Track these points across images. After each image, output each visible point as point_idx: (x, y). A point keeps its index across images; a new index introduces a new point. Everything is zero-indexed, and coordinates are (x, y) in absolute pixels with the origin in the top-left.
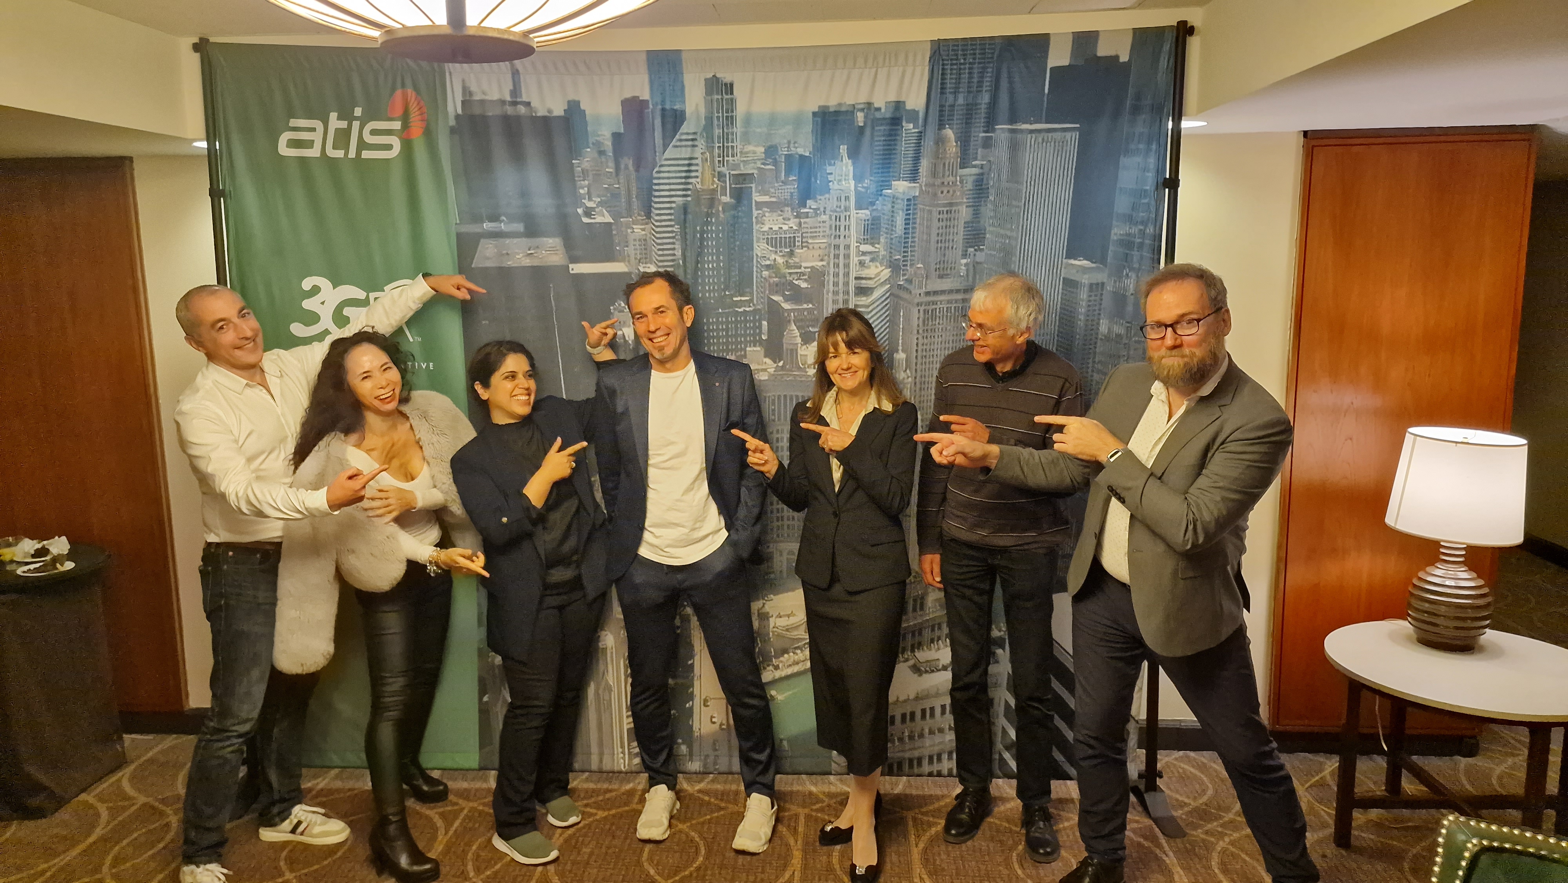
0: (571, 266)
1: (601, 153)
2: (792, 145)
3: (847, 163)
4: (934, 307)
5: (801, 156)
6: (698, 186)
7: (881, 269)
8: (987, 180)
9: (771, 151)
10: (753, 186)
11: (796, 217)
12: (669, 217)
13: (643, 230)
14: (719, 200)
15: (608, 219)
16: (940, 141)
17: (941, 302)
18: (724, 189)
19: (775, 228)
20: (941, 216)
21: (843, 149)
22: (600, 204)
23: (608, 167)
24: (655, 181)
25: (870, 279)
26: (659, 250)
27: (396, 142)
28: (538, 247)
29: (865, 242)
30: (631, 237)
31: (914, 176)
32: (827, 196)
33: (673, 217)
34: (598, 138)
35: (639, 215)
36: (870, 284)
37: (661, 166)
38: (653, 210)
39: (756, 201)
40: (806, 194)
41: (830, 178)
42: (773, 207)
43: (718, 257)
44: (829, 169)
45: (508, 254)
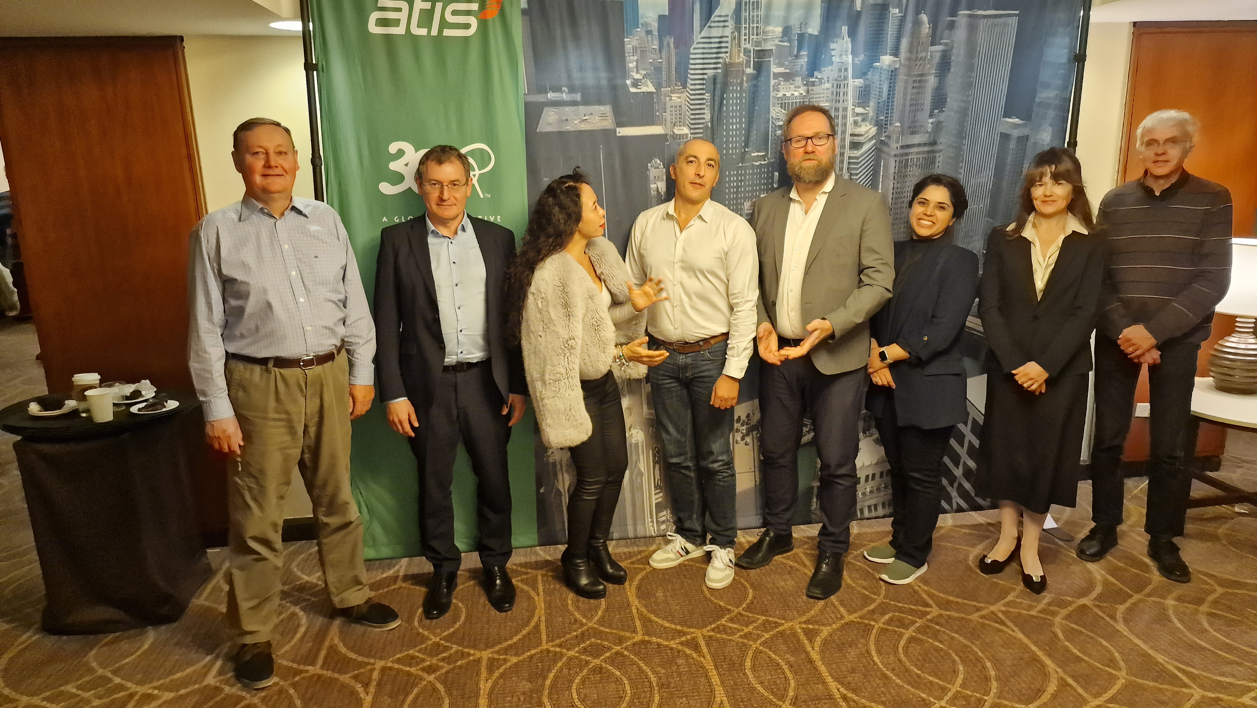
0: (618, 130)
1: (649, 32)
2: (803, 26)
3: (847, 43)
4: (906, 157)
5: (810, 35)
6: (727, 60)
7: (869, 127)
8: (950, 56)
9: (787, 31)
10: (772, 59)
11: (805, 85)
12: (701, 87)
13: (679, 98)
14: (743, 71)
15: (651, 89)
16: (917, 23)
17: (912, 153)
18: (748, 62)
19: (788, 94)
20: (915, 85)
21: (845, 29)
22: (645, 76)
23: (653, 44)
24: (692, 56)
25: (861, 135)
26: (692, 114)
27: (473, 21)
28: (592, 114)
29: (859, 105)
30: (669, 104)
31: (896, 53)
32: (830, 68)
33: (704, 87)
34: (646, 20)
35: (676, 85)
36: (861, 139)
37: (698, 43)
38: (688, 80)
39: (774, 73)
40: (814, 66)
41: (833, 53)
42: (788, 77)
43: (740, 120)
44: (832, 46)
45: (567, 120)
